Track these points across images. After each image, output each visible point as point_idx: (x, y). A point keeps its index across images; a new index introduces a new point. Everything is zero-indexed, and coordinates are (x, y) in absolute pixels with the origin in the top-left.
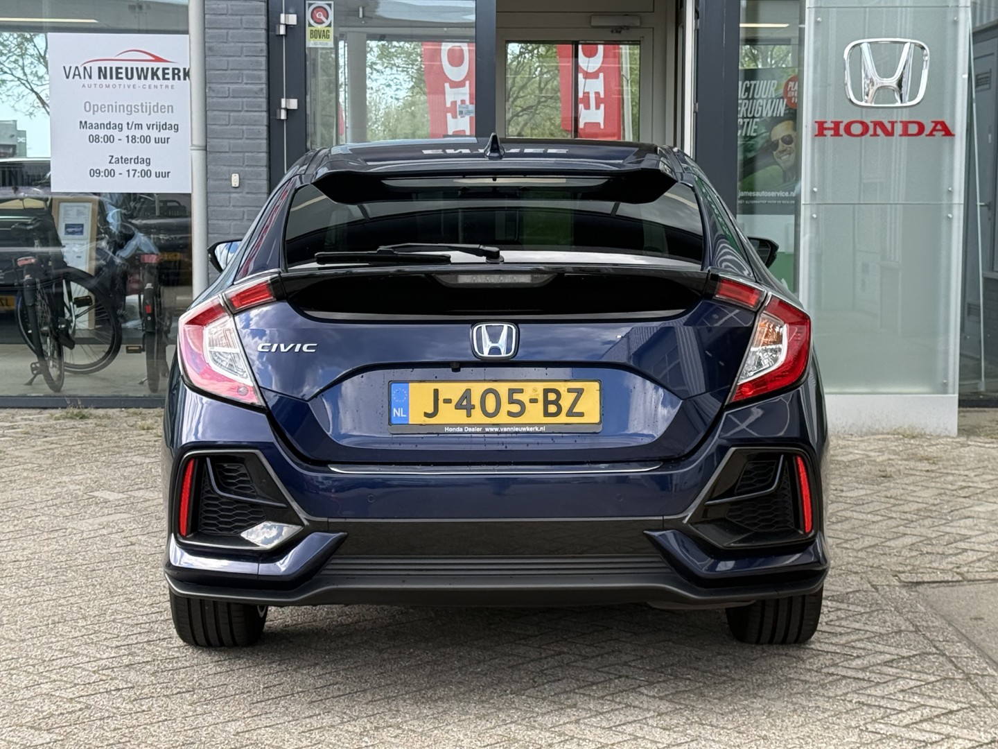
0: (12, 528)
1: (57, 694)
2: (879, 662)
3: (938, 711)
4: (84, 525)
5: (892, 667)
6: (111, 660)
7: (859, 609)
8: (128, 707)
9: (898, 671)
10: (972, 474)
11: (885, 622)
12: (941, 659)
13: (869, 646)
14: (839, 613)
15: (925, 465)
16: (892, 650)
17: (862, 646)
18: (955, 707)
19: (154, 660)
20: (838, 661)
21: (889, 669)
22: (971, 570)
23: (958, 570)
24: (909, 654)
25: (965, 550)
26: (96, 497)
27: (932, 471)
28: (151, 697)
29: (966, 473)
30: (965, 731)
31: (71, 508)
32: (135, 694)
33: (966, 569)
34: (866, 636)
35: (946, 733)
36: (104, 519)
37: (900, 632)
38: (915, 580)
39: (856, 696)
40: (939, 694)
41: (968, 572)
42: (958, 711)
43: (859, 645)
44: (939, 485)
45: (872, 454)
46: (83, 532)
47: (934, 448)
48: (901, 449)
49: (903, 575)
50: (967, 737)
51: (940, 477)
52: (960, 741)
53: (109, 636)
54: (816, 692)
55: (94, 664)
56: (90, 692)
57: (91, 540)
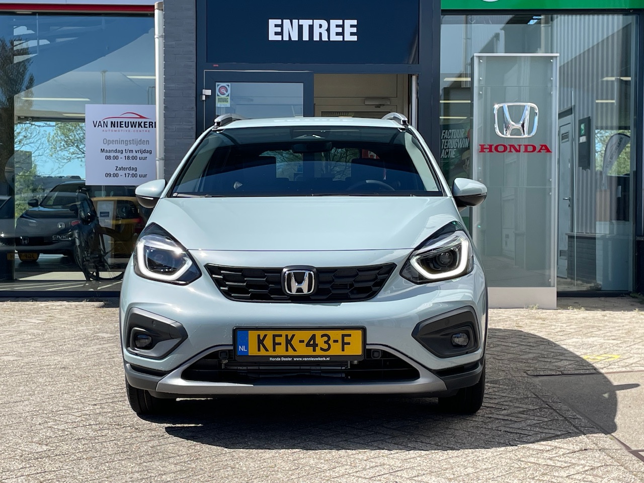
0: (50, 350)
1: (56, 427)
2: (516, 412)
3: (550, 435)
4: (89, 349)
5: (524, 414)
6: (89, 411)
7: (505, 387)
8: (94, 434)
9: (527, 416)
10: (565, 325)
11: (519, 393)
12: (551, 411)
13: (511, 404)
14: (494, 389)
15: (540, 321)
16: (524, 406)
17: (507, 404)
18: (559, 433)
19: (113, 411)
20: (494, 411)
21: (522, 415)
22: (565, 369)
23: (559, 370)
24: (533, 408)
25: (562, 360)
26: (98, 336)
27: (544, 324)
28: (108, 429)
29: (562, 325)
30: (565, 445)
31: (85, 341)
32: (100, 427)
33: (563, 369)
34: (509, 399)
35: (554, 446)
36: (100, 346)
37: (528, 398)
38: (536, 374)
39: (504, 428)
40: (550, 427)
41: (564, 370)
42: (561, 435)
43: (505, 403)
44: (547, 330)
45: (512, 316)
46: (88, 352)
47: (545, 314)
48: (527, 314)
49: (529, 372)
50: (567, 448)
51: (548, 327)
52: (562, 450)
53: (91, 400)
54: (481, 426)
55: (80, 413)
56: (74, 426)
57: (92, 356)
